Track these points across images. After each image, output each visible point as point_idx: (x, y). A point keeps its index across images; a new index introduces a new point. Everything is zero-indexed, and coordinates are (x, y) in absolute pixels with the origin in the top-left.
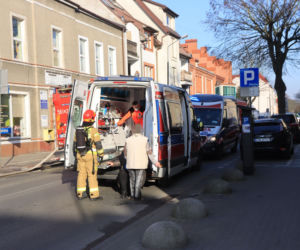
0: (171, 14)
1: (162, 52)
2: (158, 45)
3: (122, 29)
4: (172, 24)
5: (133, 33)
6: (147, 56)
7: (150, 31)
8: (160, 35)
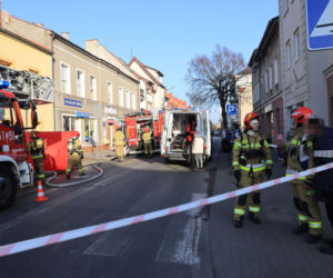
0: (160, 74)
1: (156, 95)
2: (154, 92)
3: (138, 82)
4: (160, 80)
5: (143, 85)
6: (149, 97)
7: (150, 84)
8: (155, 86)
